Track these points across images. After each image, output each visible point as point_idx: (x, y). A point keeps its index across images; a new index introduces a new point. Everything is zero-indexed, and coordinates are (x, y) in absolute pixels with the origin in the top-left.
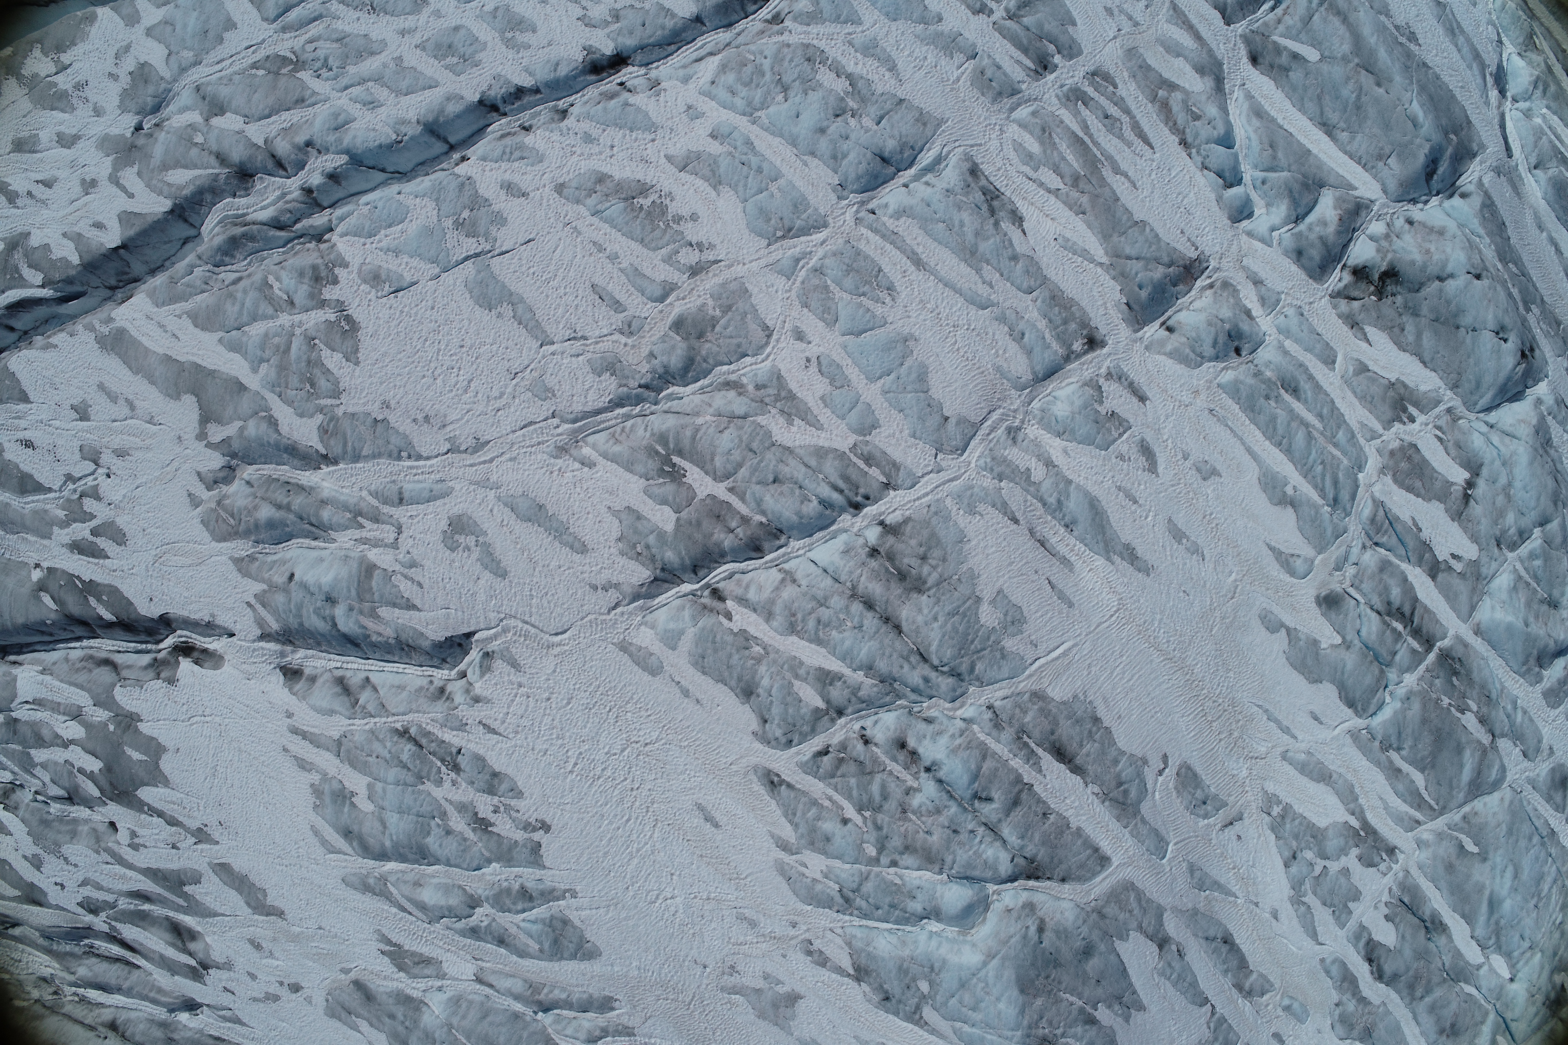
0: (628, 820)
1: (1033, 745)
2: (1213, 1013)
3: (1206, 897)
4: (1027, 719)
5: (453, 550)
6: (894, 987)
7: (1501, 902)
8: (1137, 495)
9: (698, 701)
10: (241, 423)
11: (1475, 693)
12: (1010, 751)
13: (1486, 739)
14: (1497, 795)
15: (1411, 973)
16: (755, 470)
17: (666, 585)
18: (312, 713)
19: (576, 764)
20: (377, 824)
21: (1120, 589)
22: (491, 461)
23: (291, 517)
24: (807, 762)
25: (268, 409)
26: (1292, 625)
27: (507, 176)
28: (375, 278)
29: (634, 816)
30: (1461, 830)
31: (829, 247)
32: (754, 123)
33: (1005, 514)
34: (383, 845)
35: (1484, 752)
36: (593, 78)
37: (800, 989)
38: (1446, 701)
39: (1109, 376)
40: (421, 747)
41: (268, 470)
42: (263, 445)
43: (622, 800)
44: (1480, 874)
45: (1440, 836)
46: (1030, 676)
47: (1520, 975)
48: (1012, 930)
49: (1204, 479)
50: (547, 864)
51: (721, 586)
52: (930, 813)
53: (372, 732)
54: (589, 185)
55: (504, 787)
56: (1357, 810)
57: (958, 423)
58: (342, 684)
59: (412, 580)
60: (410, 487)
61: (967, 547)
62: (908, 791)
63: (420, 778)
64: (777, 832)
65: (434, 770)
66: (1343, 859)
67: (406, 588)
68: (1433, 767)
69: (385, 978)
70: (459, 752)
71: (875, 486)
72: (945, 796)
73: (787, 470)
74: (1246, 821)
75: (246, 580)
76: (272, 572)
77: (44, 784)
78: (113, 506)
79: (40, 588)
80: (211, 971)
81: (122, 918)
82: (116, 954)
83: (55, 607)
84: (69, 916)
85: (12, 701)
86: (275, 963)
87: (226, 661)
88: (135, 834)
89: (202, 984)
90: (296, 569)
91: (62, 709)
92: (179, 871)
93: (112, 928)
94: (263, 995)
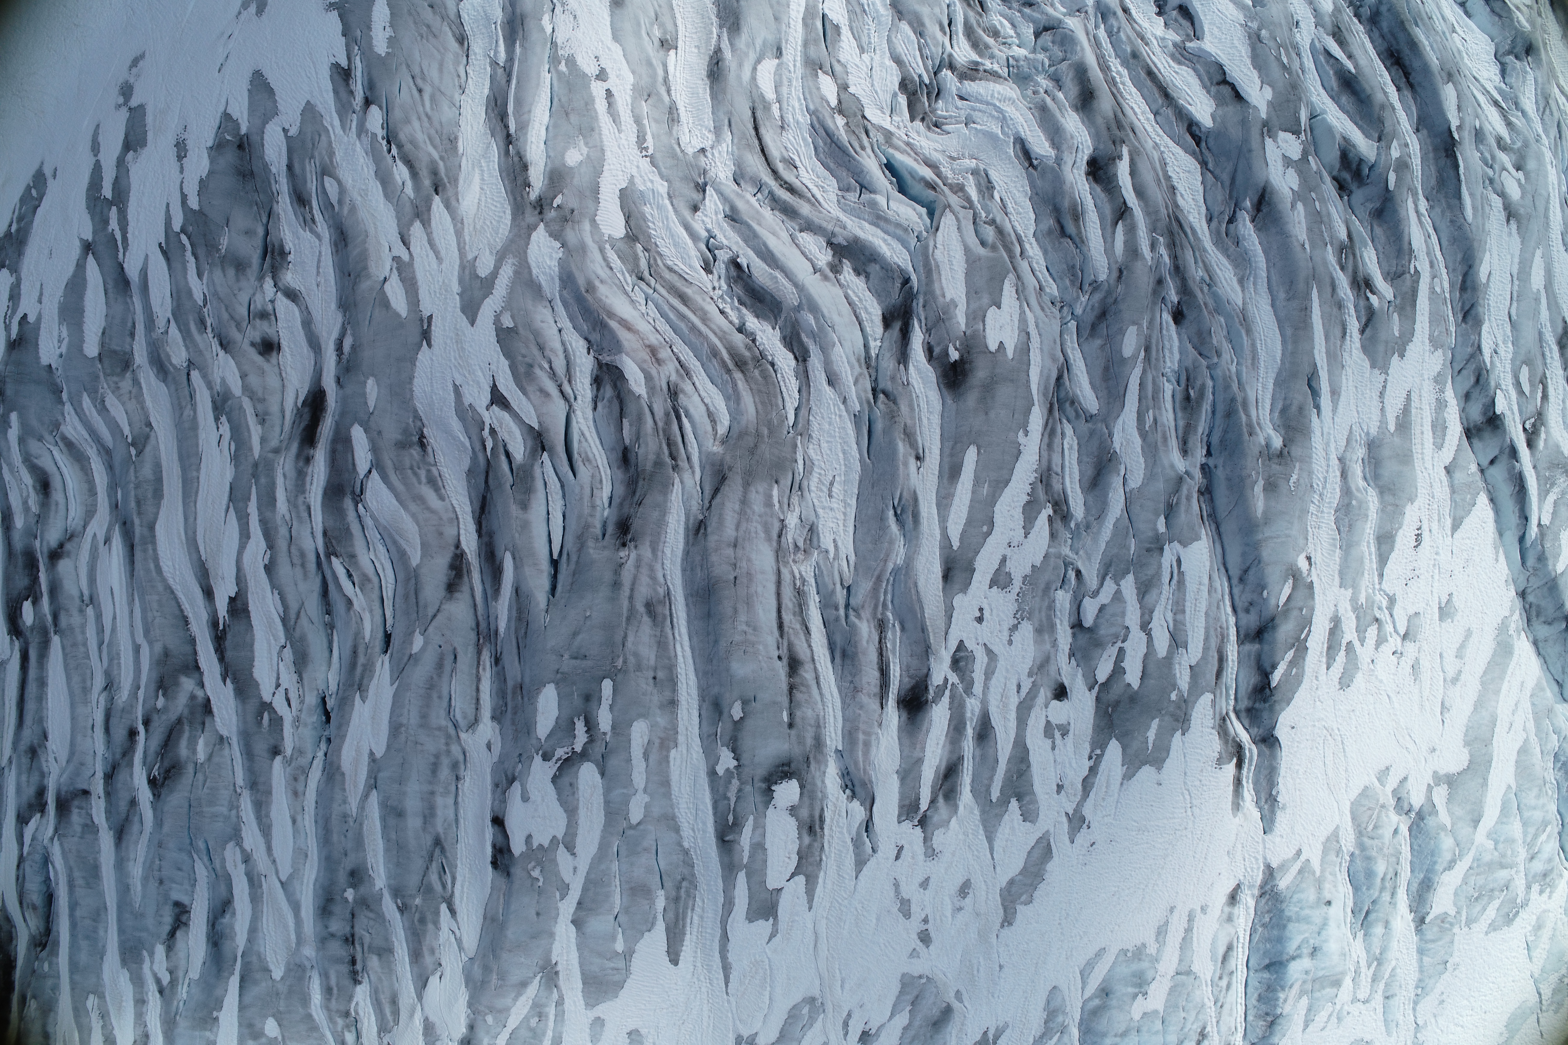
53: (1203, 1006)
75: (1320, 847)
76: (1330, 877)
77: (1095, 594)
78: (1371, 666)
79: (1295, 575)
80: (919, 829)
81: (956, 705)
82: (888, 666)
83: (1281, 604)
84: (941, 623)
85: (1179, 542)
86: (949, 913)
87: (1239, 819)
88: (1065, 733)
89: (899, 816)
90: (1333, 904)
91: (1179, 617)
92: (1033, 793)
93: (940, 691)
94: (906, 897)
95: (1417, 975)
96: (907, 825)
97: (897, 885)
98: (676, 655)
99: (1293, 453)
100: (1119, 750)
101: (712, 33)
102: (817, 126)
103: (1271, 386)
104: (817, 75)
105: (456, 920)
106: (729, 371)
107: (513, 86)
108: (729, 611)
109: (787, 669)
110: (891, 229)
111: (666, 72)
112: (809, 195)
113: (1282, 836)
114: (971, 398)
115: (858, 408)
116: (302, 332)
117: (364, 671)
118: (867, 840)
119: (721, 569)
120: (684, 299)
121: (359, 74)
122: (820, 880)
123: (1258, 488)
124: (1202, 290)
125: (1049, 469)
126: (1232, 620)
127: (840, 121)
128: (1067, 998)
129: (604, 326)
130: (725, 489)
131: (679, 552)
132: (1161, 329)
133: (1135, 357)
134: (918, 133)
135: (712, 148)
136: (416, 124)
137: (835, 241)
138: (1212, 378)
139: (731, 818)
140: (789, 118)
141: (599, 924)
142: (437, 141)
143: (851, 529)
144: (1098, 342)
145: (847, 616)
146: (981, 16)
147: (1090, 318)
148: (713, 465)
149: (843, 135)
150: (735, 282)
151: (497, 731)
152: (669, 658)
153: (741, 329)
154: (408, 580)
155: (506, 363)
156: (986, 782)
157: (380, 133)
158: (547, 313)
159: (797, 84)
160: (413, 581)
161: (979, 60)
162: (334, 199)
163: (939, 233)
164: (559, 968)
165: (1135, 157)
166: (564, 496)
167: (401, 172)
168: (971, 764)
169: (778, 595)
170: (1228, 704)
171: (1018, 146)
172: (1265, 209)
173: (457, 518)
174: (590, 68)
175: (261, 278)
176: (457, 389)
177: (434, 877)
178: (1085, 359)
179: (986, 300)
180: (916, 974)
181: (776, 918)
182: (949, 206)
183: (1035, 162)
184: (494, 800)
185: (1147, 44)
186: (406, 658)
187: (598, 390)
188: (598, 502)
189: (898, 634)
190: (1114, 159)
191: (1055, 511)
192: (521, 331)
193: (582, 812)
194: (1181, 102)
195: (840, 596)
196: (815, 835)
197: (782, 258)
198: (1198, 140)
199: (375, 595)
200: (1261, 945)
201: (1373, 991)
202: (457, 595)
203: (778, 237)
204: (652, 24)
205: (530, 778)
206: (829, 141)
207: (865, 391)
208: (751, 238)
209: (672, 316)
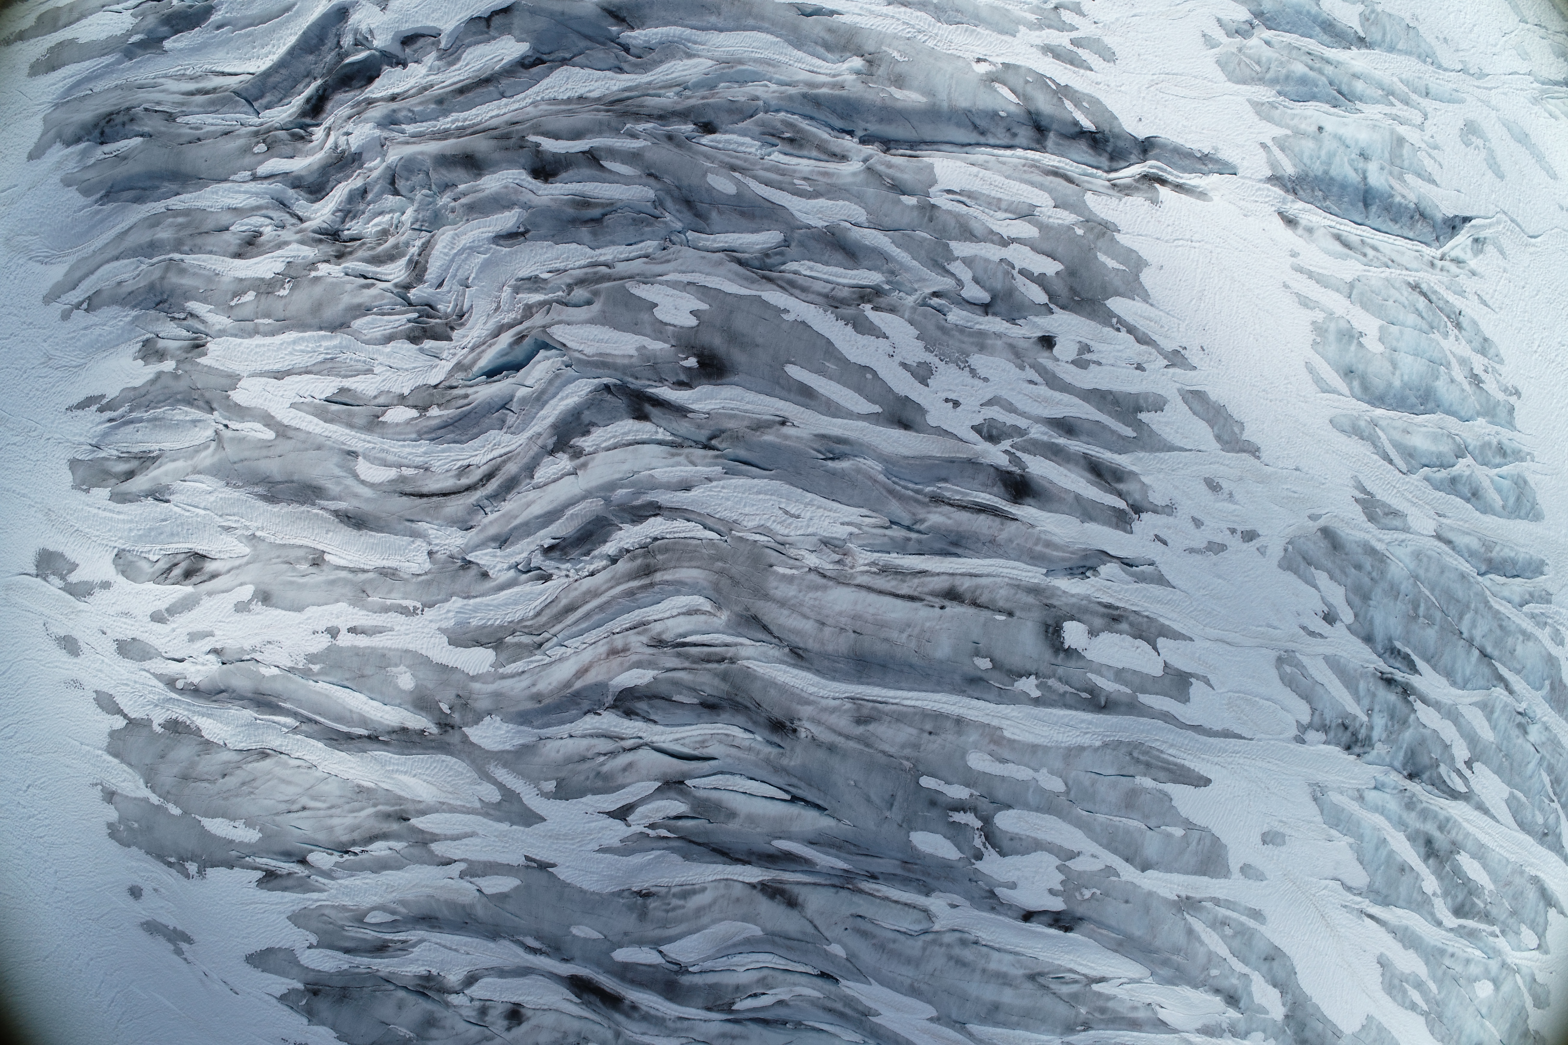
50: (1518, 427)
53: (1387, 280)
75: (1264, 123)
76: (1296, 121)
77: (960, 283)
78: (1100, 25)
79: (992, 79)
80: (1144, 516)
81: (1032, 448)
82: (977, 504)
83: (1016, 101)
84: (950, 443)
85: (930, 186)
86: (1232, 507)
87: (1216, 197)
88: (1087, 349)
89: (1125, 531)
90: (1322, 124)
91: (1004, 205)
92: (1138, 395)
93: (1014, 460)
94: (1204, 545)
95: (1413, 59)
96: (1136, 526)
97: (1192, 551)
98: (914, 707)
99: (872, 50)
100: (1118, 299)
101: (317, 515)
102: (433, 435)
103: (800, 54)
104: (384, 423)
105: (1111, 979)
106: (652, 585)
107: (322, 720)
108: (885, 646)
109: (955, 603)
110: (552, 390)
111: (344, 568)
112: (499, 460)
113: (1243, 159)
114: (739, 357)
115: (719, 469)
116: (509, 980)
117: (850, 1006)
118: (1141, 568)
119: (842, 644)
120: (570, 609)
121: (273, 863)
122: (1167, 623)
123: (898, 94)
124: (688, 98)
125: (826, 296)
126: (1019, 152)
127: (434, 412)
128: (1344, 412)
129: (577, 694)
130: (766, 619)
131: (816, 679)
132: (716, 148)
133: (738, 183)
134: (464, 336)
135: (430, 544)
136: (336, 821)
137: (550, 447)
138: (777, 111)
139: (1084, 695)
140: (419, 460)
141: (1152, 845)
142: (357, 805)
143: (836, 505)
144: (714, 215)
145: (919, 532)
146: (364, 244)
147: (688, 216)
148: (739, 624)
149: (449, 413)
150: (566, 554)
151: (941, 894)
152: (915, 714)
153: (614, 560)
154: (774, 943)
155: (589, 797)
156: (1114, 438)
157: (336, 858)
158: (551, 745)
159: (387, 444)
160: (777, 939)
161: (407, 258)
162: (389, 918)
163: (569, 344)
164: (1183, 894)
165: (542, 129)
166: (733, 774)
167: (379, 849)
168: (1093, 447)
169: (881, 592)
170: (1099, 177)
171: (501, 242)
172: (624, 14)
173: (727, 880)
174: (323, 642)
175: (447, 1005)
176: (602, 850)
177: (1065, 990)
178: (727, 232)
179: (645, 317)
180: (1282, 554)
181: (1191, 675)
182: (544, 327)
183: (522, 229)
184: (1006, 915)
185: (432, 86)
186: (849, 964)
187: (637, 714)
188: (747, 743)
189: (949, 486)
190: (538, 152)
191: (869, 301)
192: (562, 775)
193: (1041, 835)
194: (497, 68)
195: (897, 533)
196: (1122, 616)
197: (555, 504)
198: (540, 61)
199: (780, 976)
200: (1343, 206)
201: (1417, 106)
202: (800, 899)
203: (533, 502)
204: (294, 570)
205: (995, 877)
206: (451, 428)
207: (705, 457)
208: (527, 529)
209: (584, 625)
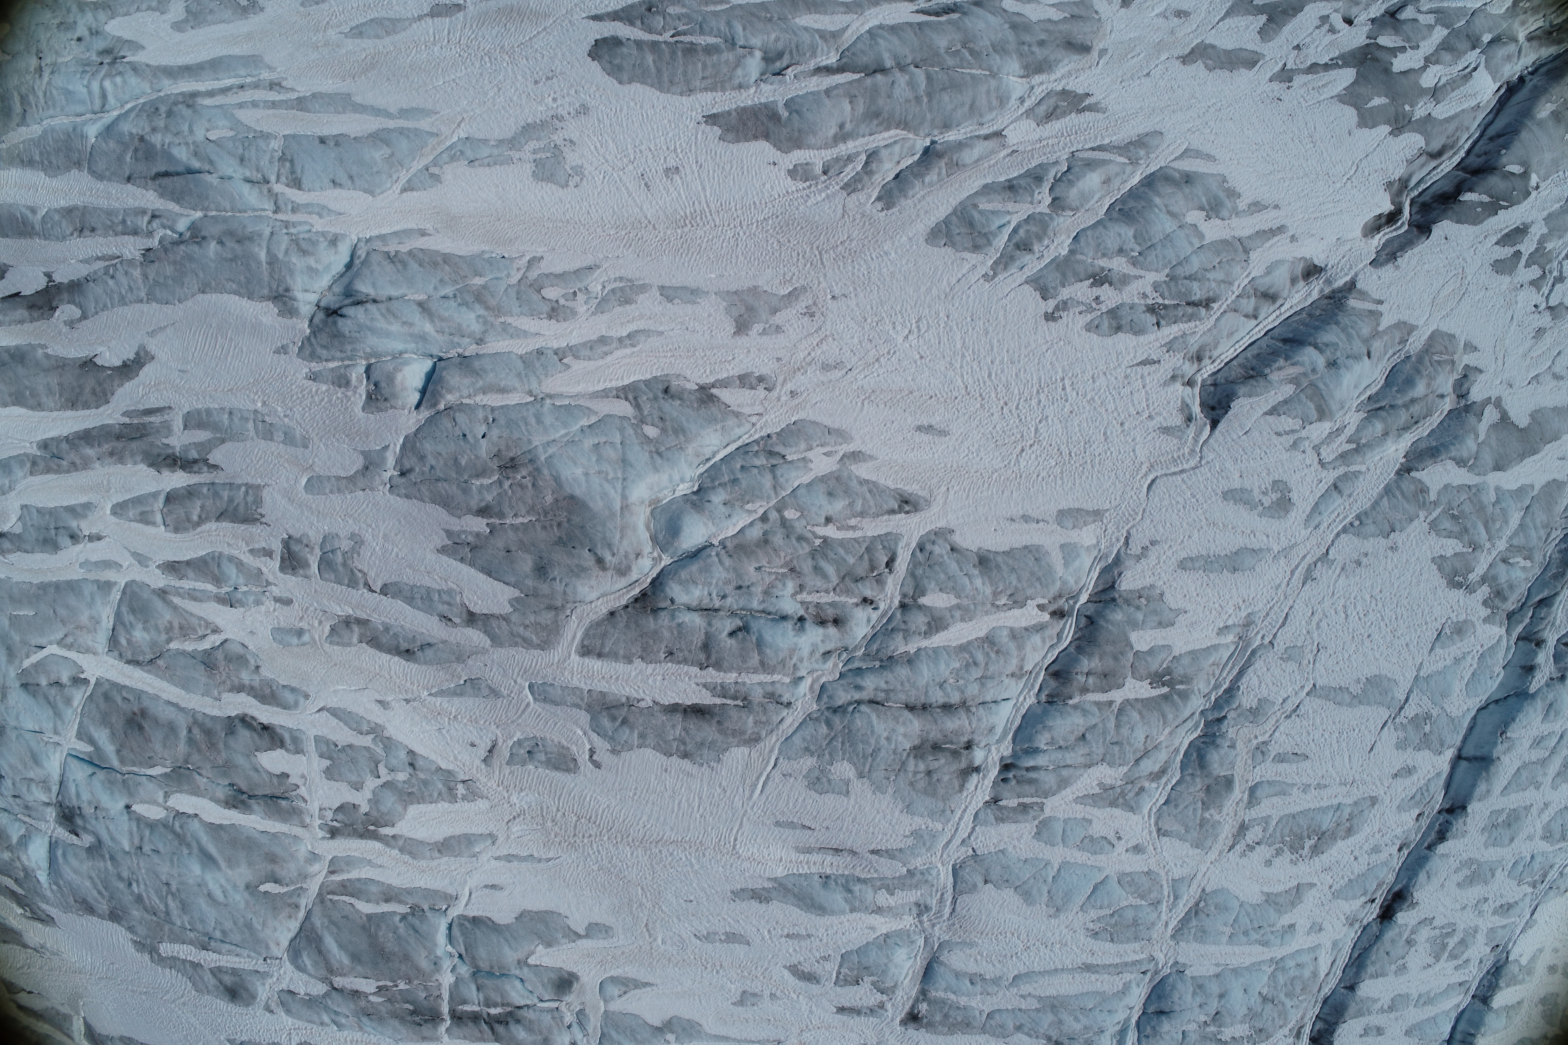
0: (990, 376)
1: (729, 702)
2: (367, 585)
3: (460, 678)
4: (751, 720)
5: (1275, 482)
6: (672, 408)
7: (204, 866)
8: (790, 942)
9: (1012, 520)
10: (1480, 440)
11: (383, 1009)
12: (744, 684)
13: (339, 982)
14: (285, 943)
15: (221, 746)
16: (1104, 733)
17: (1100, 588)
18: (1279, 257)
19: (1064, 389)
20: (1175, 209)
21: (746, 865)
22: (1292, 573)
23: (1400, 402)
24: (896, 544)
25: (1471, 469)
26: (580, 942)
27: (1415, 777)
28: (1460, 630)
29: (988, 383)
30: (290, 894)
31: (1160, 925)
32: (1271, 960)
33: (887, 851)
34: (1159, 195)
35: (331, 971)
36: (1396, 889)
37: (743, 340)
38: (402, 986)
39: (882, 1006)
40: (1188, 304)
41: (1435, 420)
42: (1455, 438)
43: (1007, 387)
44: (243, 874)
45: (305, 877)
46: (771, 751)
47: (126, 817)
48: (625, 543)
49: (744, 992)
51: (1062, 622)
52: (772, 586)
54: (1355, 821)
55: (1105, 324)
56: (393, 842)
57: (975, 886)
58: (1270, 297)
59: (1287, 433)
60: (1337, 502)
61: (900, 807)
62: (801, 588)
63: (1172, 278)
64: (870, 464)
65: (1166, 294)
66: (369, 796)
67: (1287, 422)
68: (363, 927)
69: (1070, 73)
70: (1158, 324)
71: (1006, 794)
72: (771, 609)
73: (1081, 752)
74: (478, 762)
